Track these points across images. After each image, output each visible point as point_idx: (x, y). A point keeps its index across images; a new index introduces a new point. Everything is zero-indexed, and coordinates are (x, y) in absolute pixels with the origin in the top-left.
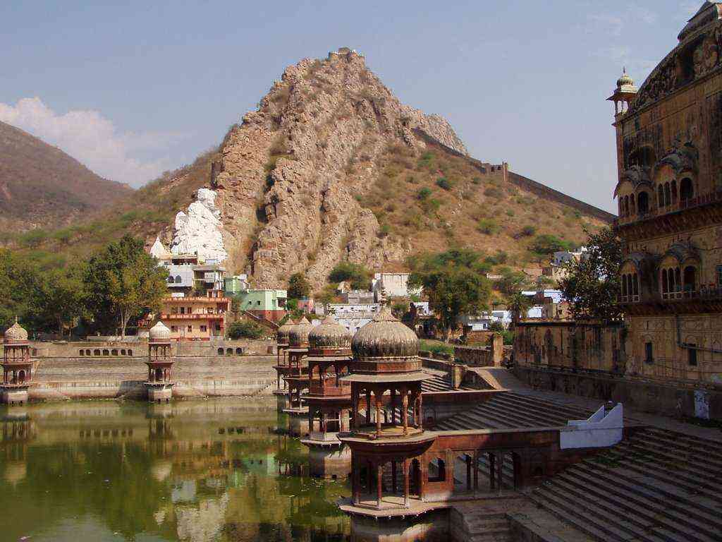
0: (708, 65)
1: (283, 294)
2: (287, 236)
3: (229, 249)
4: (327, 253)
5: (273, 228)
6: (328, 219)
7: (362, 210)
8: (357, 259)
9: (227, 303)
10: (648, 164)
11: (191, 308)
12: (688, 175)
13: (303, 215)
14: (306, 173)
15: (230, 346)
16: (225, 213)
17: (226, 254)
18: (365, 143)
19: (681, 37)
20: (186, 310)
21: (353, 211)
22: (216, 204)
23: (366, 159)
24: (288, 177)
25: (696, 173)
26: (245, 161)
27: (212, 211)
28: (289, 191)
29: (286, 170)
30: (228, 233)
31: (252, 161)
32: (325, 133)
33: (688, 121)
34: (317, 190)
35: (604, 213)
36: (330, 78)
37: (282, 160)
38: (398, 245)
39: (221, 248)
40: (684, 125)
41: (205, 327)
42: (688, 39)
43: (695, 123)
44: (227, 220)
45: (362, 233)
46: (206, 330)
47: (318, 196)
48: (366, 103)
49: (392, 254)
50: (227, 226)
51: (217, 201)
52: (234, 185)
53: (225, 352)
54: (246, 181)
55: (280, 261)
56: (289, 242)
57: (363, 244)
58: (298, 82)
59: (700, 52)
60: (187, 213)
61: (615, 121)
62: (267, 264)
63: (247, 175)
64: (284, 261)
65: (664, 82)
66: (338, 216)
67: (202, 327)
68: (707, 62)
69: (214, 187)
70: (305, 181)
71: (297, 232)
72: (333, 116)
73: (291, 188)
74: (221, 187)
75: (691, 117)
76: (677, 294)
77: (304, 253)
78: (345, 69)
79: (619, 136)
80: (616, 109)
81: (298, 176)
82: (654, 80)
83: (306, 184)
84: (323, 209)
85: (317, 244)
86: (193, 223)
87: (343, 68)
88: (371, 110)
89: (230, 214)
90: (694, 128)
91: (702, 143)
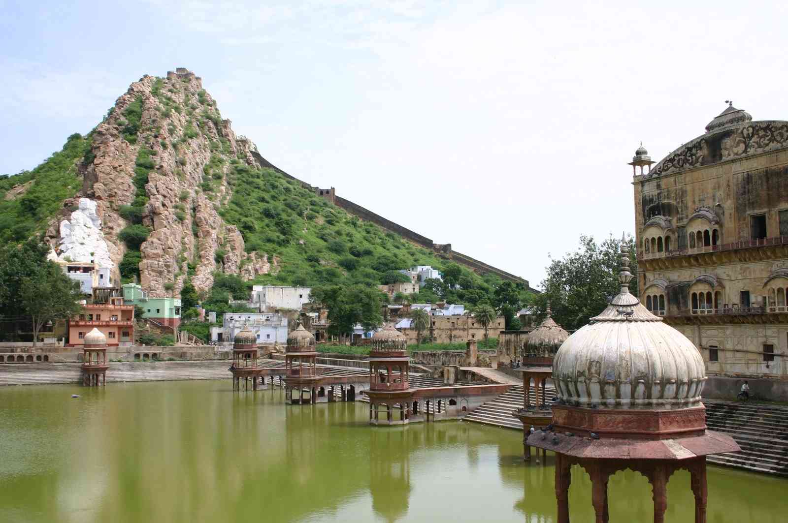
0: (736, 152)
1: (178, 303)
2: (170, 248)
3: (114, 258)
4: (205, 265)
5: (155, 240)
6: (201, 234)
7: (229, 226)
8: (232, 270)
9: (131, 311)
10: (669, 216)
11: (100, 315)
12: (716, 227)
13: (178, 227)
14: (176, 188)
15: (146, 352)
16: (105, 224)
17: (113, 263)
18: (213, 162)
19: (708, 128)
20: (94, 318)
21: (221, 226)
22: (97, 214)
23: (218, 177)
24: (161, 191)
25: (721, 226)
26: (117, 173)
27: (93, 220)
28: (164, 205)
29: (159, 184)
30: (110, 244)
31: (123, 174)
32: (182, 151)
33: (714, 189)
34: (188, 206)
35: (420, 237)
36: (174, 97)
37: (153, 175)
38: (265, 259)
39: (107, 257)
40: (710, 191)
41: (114, 333)
42: (717, 131)
43: (722, 189)
44: (107, 230)
45: (233, 248)
46: (114, 337)
47: (189, 212)
48: (211, 124)
49: (261, 268)
50: (108, 236)
51: (98, 211)
52: (110, 196)
53: (142, 357)
54: (119, 193)
55: (166, 272)
56: (171, 253)
57: (235, 257)
58: (148, 98)
59: (728, 142)
60: (69, 220)
61: (633, 181)
62: (153, 274)
63: (120, 187)
64: (169, 272)
65: (690, 158)
66: (212, 231)
67: (110, 333)
68: (735, 150)
69: (92, 196)
70: (176, 196)
71: (177, 244)
72: (185, 135)
73: (165, 202)
74: (99, 198)
75: (717, 185)
76: (704, 310)
77: (185, 264)
78: (185, 89)
79: (636, 192)
80: (635, 172)
81: (170, 191)
82: (679, 155)
83: (177, 199)
84: (196, 224)
85: (194, 257)
86: (79, 232)
87: (183, 88)
88: (215, 131)
89: (110, 224)
90: (720, 193)
91: (729, 205)
